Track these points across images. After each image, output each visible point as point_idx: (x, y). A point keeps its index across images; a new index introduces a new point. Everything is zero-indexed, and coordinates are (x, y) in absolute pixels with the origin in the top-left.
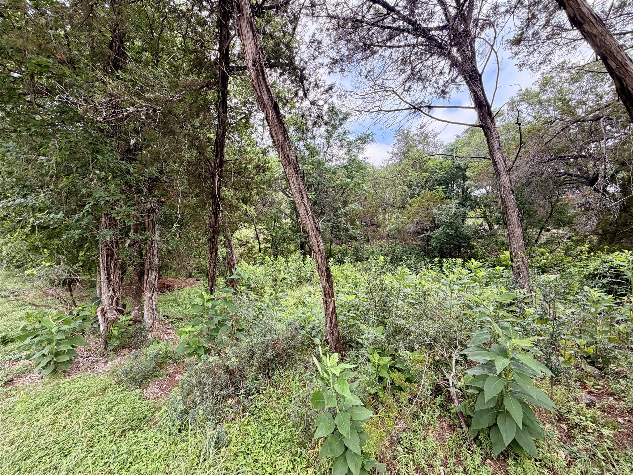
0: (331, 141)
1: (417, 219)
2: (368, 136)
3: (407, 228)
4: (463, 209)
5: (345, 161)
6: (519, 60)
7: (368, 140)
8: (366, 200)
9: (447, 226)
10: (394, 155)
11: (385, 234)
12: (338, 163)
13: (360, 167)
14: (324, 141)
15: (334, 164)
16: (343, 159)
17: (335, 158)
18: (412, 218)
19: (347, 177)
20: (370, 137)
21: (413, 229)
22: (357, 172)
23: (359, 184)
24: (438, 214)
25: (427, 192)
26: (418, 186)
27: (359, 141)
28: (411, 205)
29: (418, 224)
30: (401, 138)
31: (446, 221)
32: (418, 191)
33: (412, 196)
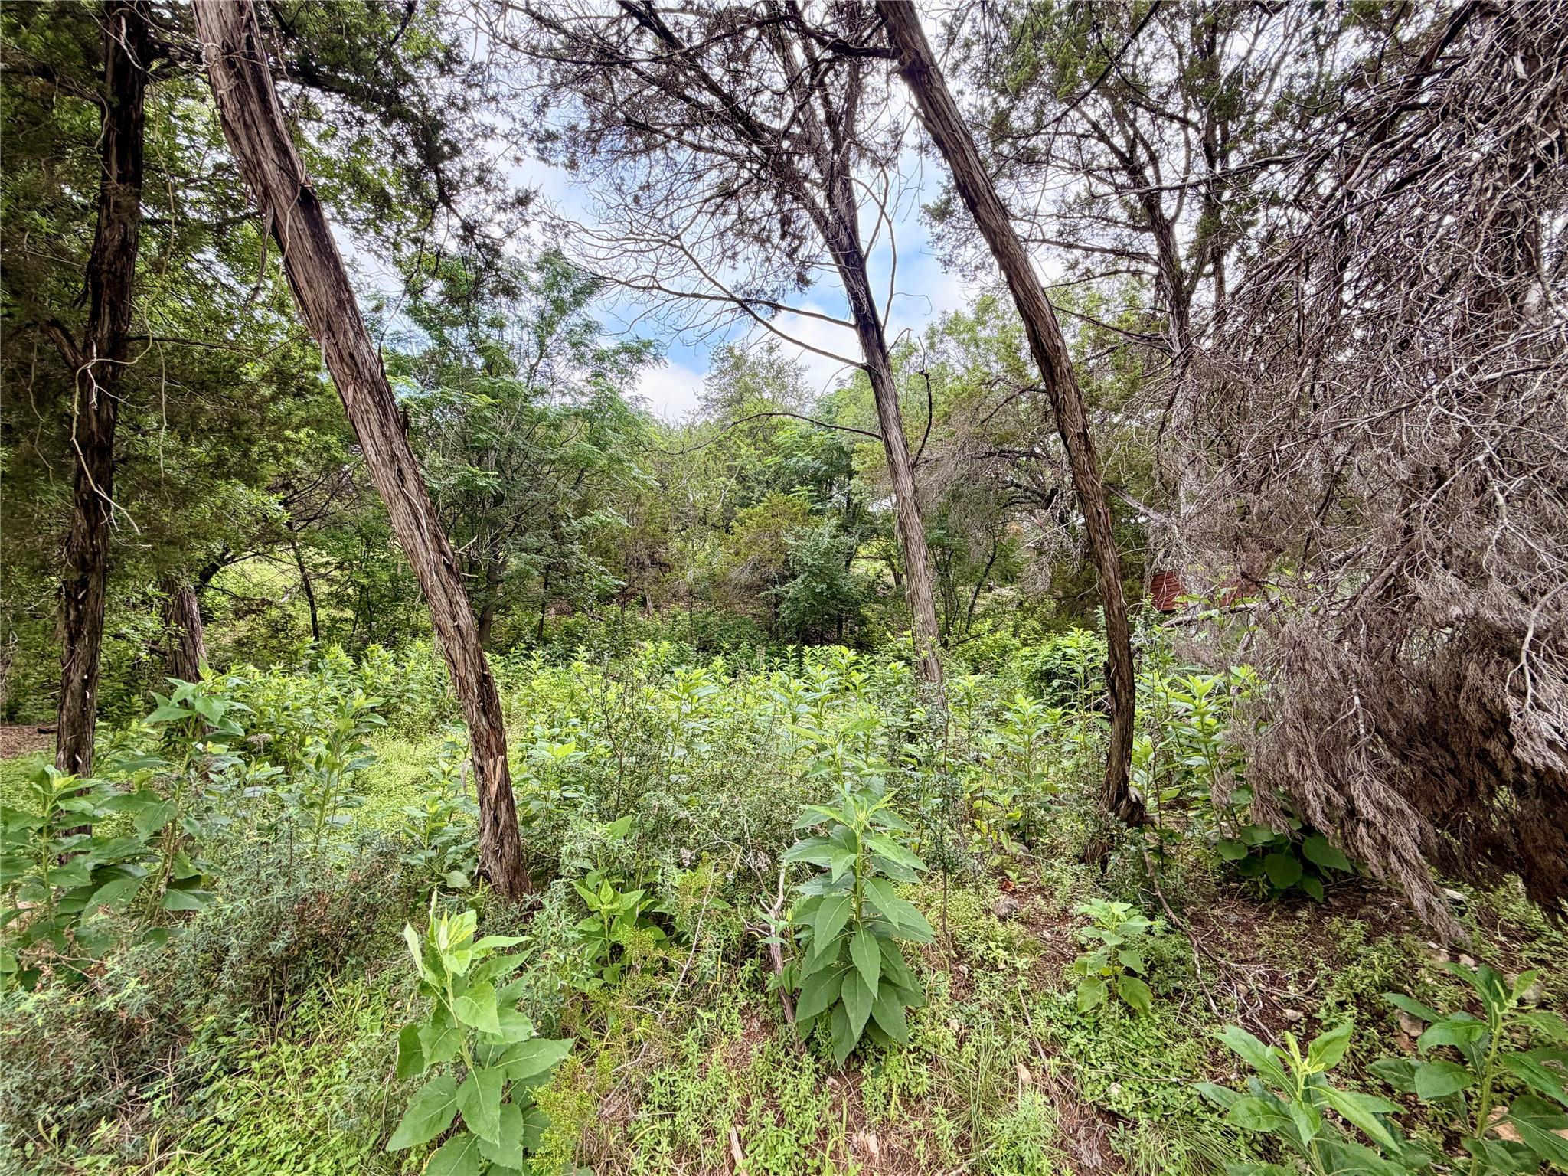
0: (548, 341)
1: (754, 556)
2: (648, 345)
3: (733, 575)
4: (845, 539)
5: (585, 400)
6: (943, 252)
7: (647, 357)
8: (638, 502)
9: (813, 574)
10: (710, 402)
11: (684, 588)
12: (567, 400)
13: (626, 420)
14: (528, 338)
15: (555, 402)
16: (583, 394)
17: (560, 387)
18: (743, 552)
19: (589, 440)
20: (652, 350)
21: (745, 578)
22: (615, 430)
23: (620, 461)
24: (797, 547)
25: (776, 496)
26: (759, 482)
27: (623, 356)
28: (741, 522)
29: (756, 568)
30: (726, 364)
31: (811, 562)
32: (757, 493)
33: (745, 503)
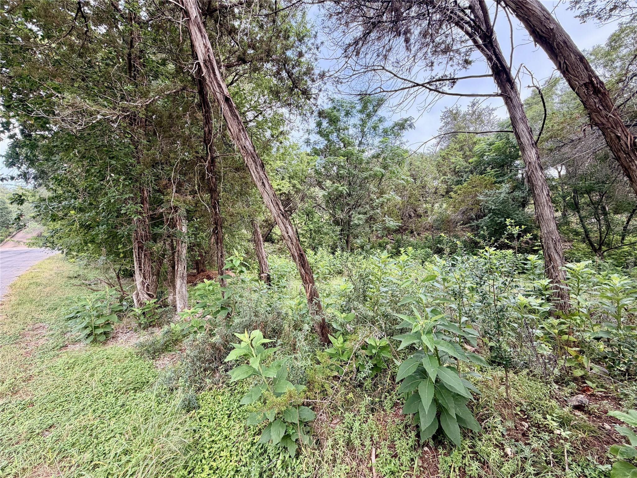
0: (365, 130)
1: (463, 207)
2: (406, 121)
3: (452, 217)
6: (580, 10)
7: (407, 126)
8: (405, 189)
9: (495, 214)
10: (441, 138)
11: (428, 225)
18: (457, 206)
20: (408, 122)
21: (459, 218)
24: (486, 201)
25: (476, 177)
26: (466, 172)
28: (456, 192)
29: (464, 213)
30: (449, 119)
31: (493, 207)
32: (465, 177)
33: (459, 183)
